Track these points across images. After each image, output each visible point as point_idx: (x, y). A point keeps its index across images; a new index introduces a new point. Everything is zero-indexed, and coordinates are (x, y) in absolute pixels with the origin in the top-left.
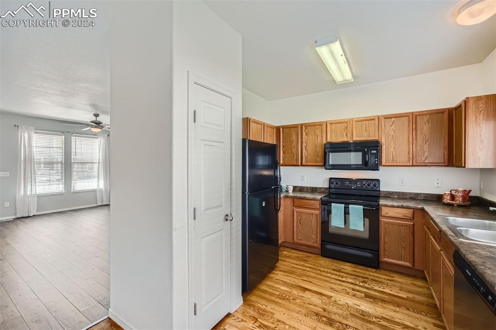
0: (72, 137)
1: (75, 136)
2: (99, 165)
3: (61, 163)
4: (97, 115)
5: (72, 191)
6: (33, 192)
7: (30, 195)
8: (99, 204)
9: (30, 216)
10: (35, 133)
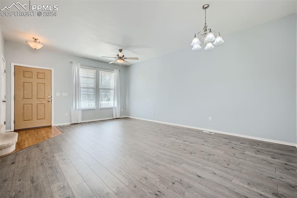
0: (100, 71)
1: (102, 70)
2: (114, 91)
3: (94, 88)
4: (121, 51)
5: (100, 107)
6: (80, 108)
7: (78, 109)
8: (115, 117)
9: (78, 123)
10: (81, 67)
